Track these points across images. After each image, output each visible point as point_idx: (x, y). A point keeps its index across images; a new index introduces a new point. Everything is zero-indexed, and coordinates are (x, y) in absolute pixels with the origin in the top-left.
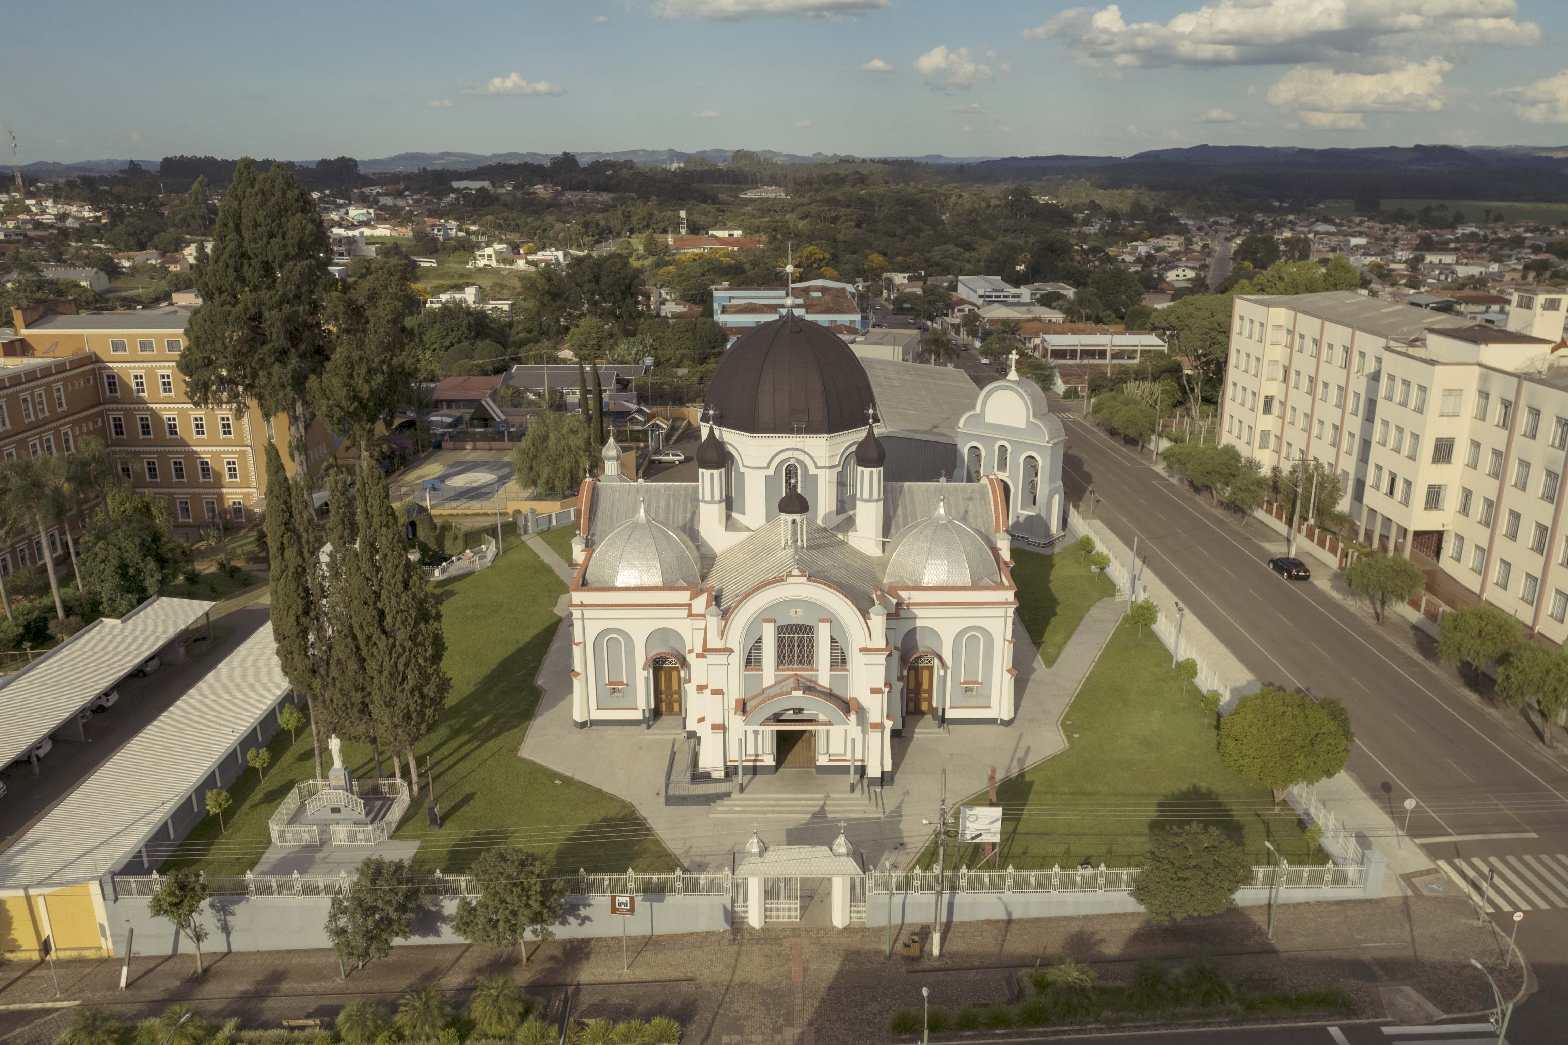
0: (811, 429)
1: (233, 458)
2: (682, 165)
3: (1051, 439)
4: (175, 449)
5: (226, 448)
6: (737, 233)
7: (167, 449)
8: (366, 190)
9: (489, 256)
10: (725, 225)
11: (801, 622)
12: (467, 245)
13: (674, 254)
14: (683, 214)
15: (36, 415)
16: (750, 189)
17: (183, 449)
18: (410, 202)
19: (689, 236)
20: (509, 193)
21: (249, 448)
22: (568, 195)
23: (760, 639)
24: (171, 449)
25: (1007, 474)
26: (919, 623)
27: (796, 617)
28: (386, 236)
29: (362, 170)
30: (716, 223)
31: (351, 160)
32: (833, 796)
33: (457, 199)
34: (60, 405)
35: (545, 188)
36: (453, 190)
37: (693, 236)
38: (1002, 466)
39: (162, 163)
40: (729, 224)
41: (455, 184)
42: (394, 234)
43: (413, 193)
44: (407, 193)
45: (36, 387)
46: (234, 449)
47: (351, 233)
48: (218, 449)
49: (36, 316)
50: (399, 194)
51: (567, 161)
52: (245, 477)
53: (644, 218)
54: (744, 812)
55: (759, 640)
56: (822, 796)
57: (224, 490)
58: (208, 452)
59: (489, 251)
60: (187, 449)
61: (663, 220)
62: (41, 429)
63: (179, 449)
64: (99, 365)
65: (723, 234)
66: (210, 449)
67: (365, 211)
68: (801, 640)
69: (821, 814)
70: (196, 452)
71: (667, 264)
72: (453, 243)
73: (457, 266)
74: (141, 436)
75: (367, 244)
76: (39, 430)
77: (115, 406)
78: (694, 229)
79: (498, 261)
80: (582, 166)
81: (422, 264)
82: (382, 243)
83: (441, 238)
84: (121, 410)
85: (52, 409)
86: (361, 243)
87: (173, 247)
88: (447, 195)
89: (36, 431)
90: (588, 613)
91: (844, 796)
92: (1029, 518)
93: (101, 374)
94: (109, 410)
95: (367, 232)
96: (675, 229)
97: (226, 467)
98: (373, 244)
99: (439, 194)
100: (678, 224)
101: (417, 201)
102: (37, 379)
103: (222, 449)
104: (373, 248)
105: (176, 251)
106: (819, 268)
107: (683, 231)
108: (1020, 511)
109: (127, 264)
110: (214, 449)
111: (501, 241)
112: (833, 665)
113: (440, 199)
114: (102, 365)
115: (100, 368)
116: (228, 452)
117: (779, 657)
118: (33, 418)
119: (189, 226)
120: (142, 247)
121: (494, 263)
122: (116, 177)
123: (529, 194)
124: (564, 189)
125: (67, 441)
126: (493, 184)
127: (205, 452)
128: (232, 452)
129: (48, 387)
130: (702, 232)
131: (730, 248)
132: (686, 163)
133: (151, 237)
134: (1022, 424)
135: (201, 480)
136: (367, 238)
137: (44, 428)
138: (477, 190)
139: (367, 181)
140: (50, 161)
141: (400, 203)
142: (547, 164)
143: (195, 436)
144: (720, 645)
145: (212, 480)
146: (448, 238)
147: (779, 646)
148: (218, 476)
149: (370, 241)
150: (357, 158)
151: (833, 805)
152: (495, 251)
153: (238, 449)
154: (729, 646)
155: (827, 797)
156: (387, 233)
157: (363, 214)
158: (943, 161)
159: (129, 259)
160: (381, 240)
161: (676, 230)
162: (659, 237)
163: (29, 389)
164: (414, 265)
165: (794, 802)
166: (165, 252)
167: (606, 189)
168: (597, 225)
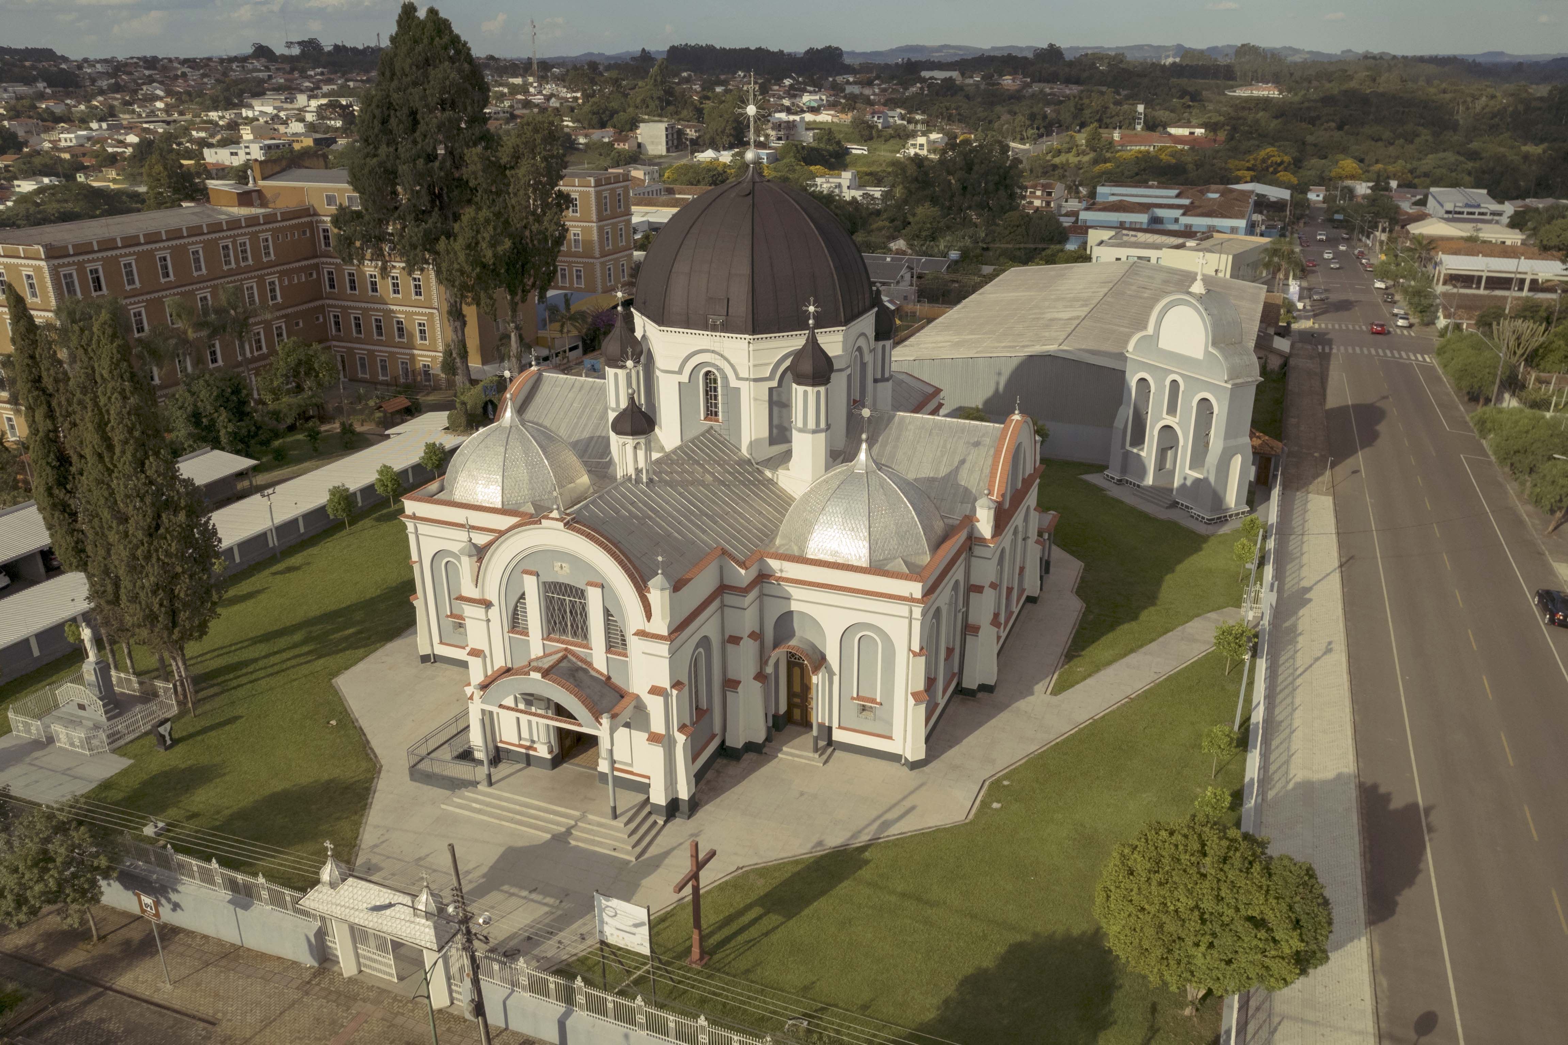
0: (728, 327)
1: (423, 319)
2: (1178, 60)
3: (1230, 378)
4: (376, 306)
5: (417, 310)
6: (1200, 132)
7: (369, 305)
8: (839, 79)
9: (922, 145)
10: (1189, 122)
11: (566, 582)
12: (902, 134)
13: (1118, 151)
14: (1141, 108)
15: (237, 262)
16: (1241, 86)
17: (382, 306)
18: (877, 91)
19: (1144, 133)
20: (977, 85)
21: (435, 311)
22: (1036, 87)
23: (524, 594)
24: (373, 306)
25: (1177, 420)
26: (794, 606)
27: (563, 574)
28: (827, 123)
29: (847, 61)
30: (1179, 120)
31: (837, 49)
32: (590, 817)
33: (922, 89)
34: (268, 254)
35: (1013, 80)
36: (923, 80)
37: (1148, 133)
38: (1172, 409)
39: (668, 51)
40: (1194, 122)
41: (926, 74)
42: (836, 120)
43: (883, 82)
44: (877, 82)
45: (238, 235)
46: (424, 310)
47: (792, 118)
48: (411, 309)
49: (277, 169)
50: (870, 83)
51: (1053, 53)
52: (434, 340)
53: (1097, 112)
54: (479, 811)
55: (523, 596)
56: (577, 813)
57: (416, 352)
58: (402, 312)
59: (921, 140)
60: (385, 307)
61: (1117, 115)
62: (243, 276)
63: (379, 306)
64: (315, 219)
65: (1184, 132)
66: (404, 308)
67: (817, 97)
68: (573, 604)
69: (561, 839)
70: (392, 311)
71: (1106, 161)
72: (890, 131)
73: (888, 154)
74: (349, 291)
75: (807, 129)
76: (239, 277)
77: (329, 260)
78: (1152, 126)
79: (929, 151)
80: (1067, 59)
81: (854, 151)
82: (820, 129)
83: (880, 126)
84: (333, 264)
85: (256, 256)
86: (801, 130)
87: (628, 127)
88: (913, 85)
89: (236, 278)
90: (423, 528)
91: (603, 820)
92: (1197, 481)
93: (318, 227)
94: (323, 263)
95: (809, 117)
96: (1130, 124)
97: (417, 328)
98: (813, 129)
99: (906, 85)
100: (1134, 119)
101: (884, 90)
102: (240, 227)
103: (414, 309)
104: (811, 134)
105: (631, 130)
106: (1275, 172)
107: (1139, 128)
108: (1188, 471)
109: (582, 140)
110: (408, 309)
111: (941, 130)
112: (610, 647)
113: (906, 89)
114: (319, 218)
115: (317, 222)
116: (419, 314)
117: (549, 622)
118: (233, 265)
119: (647, 107)
120: (603, 125)
121: (924, 152)
122: (627, 64)
123: (993, 85)
124: (1033, 81)
125: (273, 290)
126: (963, 74)
127: (400, 311)
128: (422, 314)
129: (254, 236)
130: (1160, 129)
131: (1179, 147)
132: (1182, 57)
133: (611, 116)
134: (1199, 355)
135: (397, 339)
136: (808, 123)
137: (246, 276)
138: (942, 80)
139: (848, 69)
140: (596, 52)
141: (867, 91)
142: (1030, 55)
143: (392, 295)
144: (474, 594)
145: (405, 340)
146: (886, 126)
147: (547, 608)
148: (411, 336)
149: (810, 126)
150: (845, 48)
151: (583, 830)
152: (929, 142)
153: (428, 311)
154: (488, 597)
155: (583, 818)
156: (829, 119)
157: (815, 100)
158: (1506, 59)
159: (586, 136)
160: (821, 126)
161: (1131, 126)
162: (1104, 133)
163: (231, 237)
164: (847, 151)
165: (542, 814)
166: (622, 131)
167: (1077, 82)
168: (1045, 117)
